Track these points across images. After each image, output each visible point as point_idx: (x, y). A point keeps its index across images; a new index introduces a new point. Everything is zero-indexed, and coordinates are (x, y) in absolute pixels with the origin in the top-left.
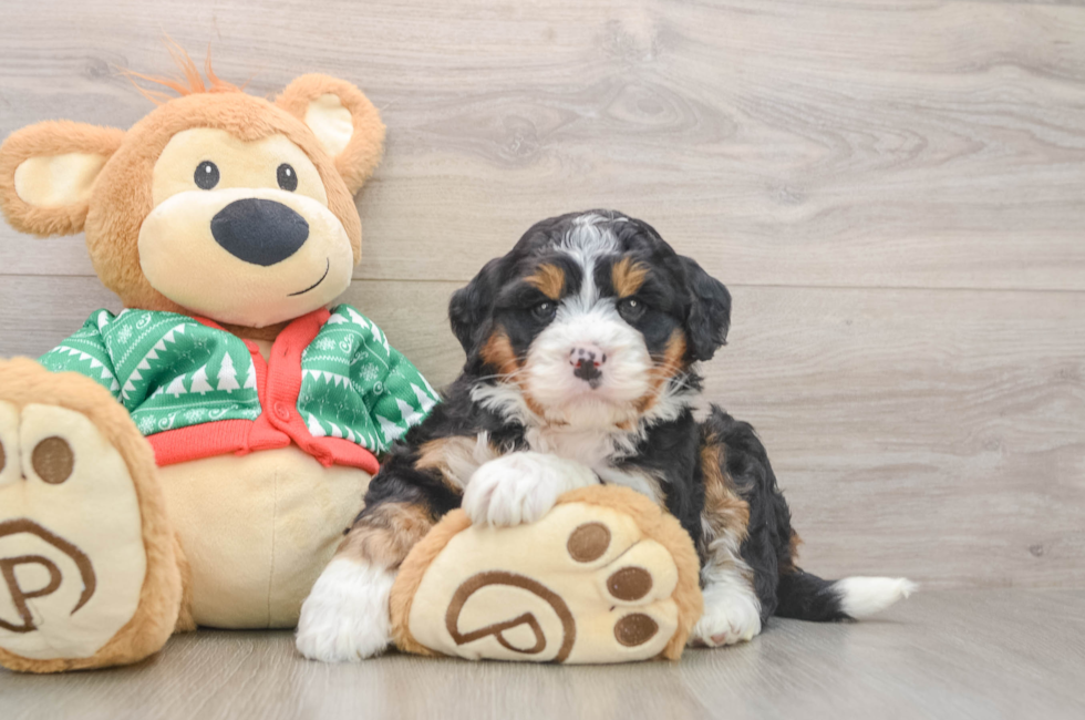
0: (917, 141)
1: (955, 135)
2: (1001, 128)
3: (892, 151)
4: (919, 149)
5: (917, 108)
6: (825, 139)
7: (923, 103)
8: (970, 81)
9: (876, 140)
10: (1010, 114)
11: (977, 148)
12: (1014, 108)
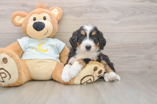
0: (134, 12)
1: (140, 11)
2: (146, 10)
3: (131, 14)
4: (134, 13)
5: (134, 7)
6: (121, 12)
7: (135, 7)
8: (142, 3)
9: (129, 12)
10: (148, 8)
11: (143, 13)
12: (148, 7)
